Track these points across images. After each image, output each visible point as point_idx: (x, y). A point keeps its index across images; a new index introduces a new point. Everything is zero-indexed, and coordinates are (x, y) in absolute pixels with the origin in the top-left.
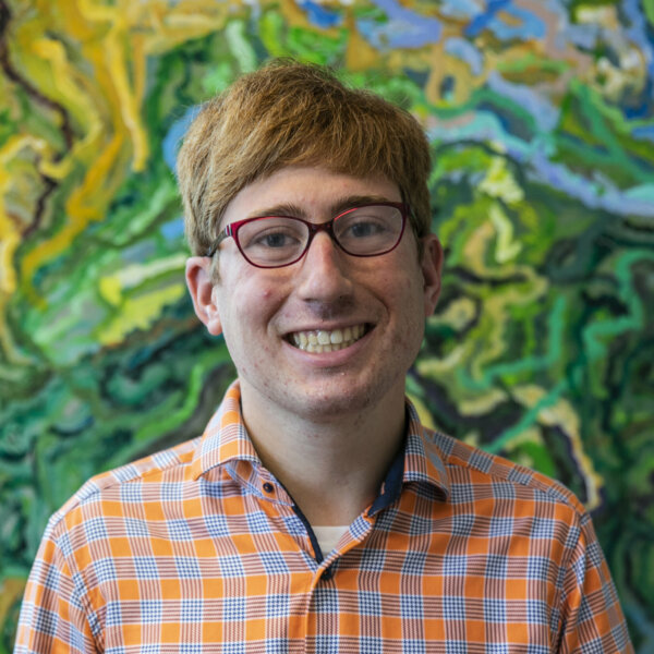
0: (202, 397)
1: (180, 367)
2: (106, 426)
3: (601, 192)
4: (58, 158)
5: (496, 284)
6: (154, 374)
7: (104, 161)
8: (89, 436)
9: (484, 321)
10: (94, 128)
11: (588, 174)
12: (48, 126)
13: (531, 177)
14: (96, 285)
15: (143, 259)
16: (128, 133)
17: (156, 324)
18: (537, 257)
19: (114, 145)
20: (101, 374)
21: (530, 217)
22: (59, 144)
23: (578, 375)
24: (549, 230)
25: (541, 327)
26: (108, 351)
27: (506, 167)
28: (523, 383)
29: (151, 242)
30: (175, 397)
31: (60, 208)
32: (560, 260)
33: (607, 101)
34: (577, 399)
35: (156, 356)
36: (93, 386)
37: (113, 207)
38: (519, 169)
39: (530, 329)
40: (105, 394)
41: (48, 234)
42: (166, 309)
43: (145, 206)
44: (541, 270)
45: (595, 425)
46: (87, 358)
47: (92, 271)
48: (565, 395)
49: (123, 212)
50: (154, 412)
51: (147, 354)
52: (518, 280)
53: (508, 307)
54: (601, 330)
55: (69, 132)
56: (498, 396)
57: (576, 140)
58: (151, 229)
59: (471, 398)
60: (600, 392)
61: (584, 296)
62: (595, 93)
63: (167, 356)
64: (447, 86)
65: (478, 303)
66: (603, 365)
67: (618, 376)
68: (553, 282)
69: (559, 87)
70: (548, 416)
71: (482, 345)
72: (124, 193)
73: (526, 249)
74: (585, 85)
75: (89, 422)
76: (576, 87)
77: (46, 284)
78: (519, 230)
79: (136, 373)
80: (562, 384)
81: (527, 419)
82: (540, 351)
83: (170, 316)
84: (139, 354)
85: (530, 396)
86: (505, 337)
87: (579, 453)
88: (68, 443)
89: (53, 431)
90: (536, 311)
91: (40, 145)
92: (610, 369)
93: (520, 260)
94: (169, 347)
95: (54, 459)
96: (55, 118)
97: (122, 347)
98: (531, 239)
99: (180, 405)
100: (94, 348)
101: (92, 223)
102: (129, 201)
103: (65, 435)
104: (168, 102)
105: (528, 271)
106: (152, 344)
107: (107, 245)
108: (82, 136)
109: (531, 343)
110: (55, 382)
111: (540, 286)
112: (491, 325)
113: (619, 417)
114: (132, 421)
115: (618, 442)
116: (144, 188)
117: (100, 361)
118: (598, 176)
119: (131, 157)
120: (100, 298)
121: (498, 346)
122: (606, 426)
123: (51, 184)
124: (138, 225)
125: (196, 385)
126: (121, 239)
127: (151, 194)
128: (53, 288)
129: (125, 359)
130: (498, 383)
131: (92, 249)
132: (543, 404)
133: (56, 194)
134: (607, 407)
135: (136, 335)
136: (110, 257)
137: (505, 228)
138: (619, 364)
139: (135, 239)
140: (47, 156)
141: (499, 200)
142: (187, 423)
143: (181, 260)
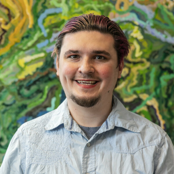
0: (48, 95)
1: (42, 86)
2: (19, 103)
3: (166, 37)
4: (6, 24)
5: (135, 63)
8: (14, 106)
9: (131, 75)
10: (18, 15)
11: (162, 31)
12: (4, 14)
13: (146, 32)
14: (17, 61)
15: (31, 54)
16: (27, 16)
18: (147, 56)
22: (7, 20)
23: (158, 91)
25: (148, 77)
26: (20, 81)
27: (138, 29)
28: (142, 93)
29: (34, 49)
30: (40, 95)
31: (7, 38)
32: (154, 57)
33: (169, 10)
35: (34, 83)
37: (23, 38)
38: (142, 29)
39: (144, 77)
40: (19, 94)
41: (3, 46)
42: (37, 69)
43: (32, 39)
44: (148, 60)
45: (163, 106)
46: (14, 83)
47: (16, 57)
48: (154, 97)
49: (26, 40)
50: (33, 99)
52: (141, 62)
53: (138, 71)
54: (165, 78)
55: (10, 16)
56: (135, 97)
57: (159, 21)
58: (34, 45)
59: (127, 97)
60: (165, 96)
61: (161, 67)
62: (165, 7)
63: (38, 83)
64: (122, 5)
65: (130, 69)
66: (166, 88)
67: (170, 91)
69: (155, 6)
70: (149, 103)
71: (130, 81)
72: (26, 34)
73: (144, 53)
74: (162, 5)
75: (14, 102)
76: (159, 6)
77: (2, 61)
78: (142, 48)
79: (28, 88)
80: (154, 93)
81: (143, 104)
84: (29, 82)
85: (144, 97)
86: (137, 79)
87: (158, 114)
88: (8, 108)
89: (4, 104)
90: (146, 72)
92: (168, 89)
93: (142, 56)
94: (38, 80)
95: (4, 112)
96: (6, 12)
97: (24, 80)
98: (145, 50)
99: (41, 97)
100: (16, 80)
101: (16, 43)
102: (27, 37)
103: (7, 106)
104: (39, 8)
105: (144, 60)
107: (21, 50)
108: (14, 17)
109: (145, 81)
110: (4, 90)
111: (148, 64)
112: (133, 76)
113: (170, 103)
114: (27, 102)
115: (170, 111)
118: (165, 32)
119: (28, 24)
121: (135, 82)
122: (166, 106)
123: (4, 31)
124: (30, 44)
125: (46, 92)
127: (34, 35)
128: (4, 62)
129: (25, 84)
130: (135, 93)
131: (16, 51)
132: (148, 99)
133: (6, 34)
134: (167, 100)
136: (21, 53)
137: (138, 47)
138: (171, 88)
139: (29, 48)
140: (3, 23)
141: (136, 39)
142: (43, 103)
143: (42, 55)
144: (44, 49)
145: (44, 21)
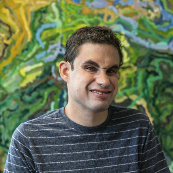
0: (47, 100)
1: (41, 92)
2: (22, 108)
3: (150, 44)
4: (8, 39)
6: (35, 94)
7: (20, 39)
8: (18, 111)
9: (121, 78)
10: (17, 31)
11: (146, 39)
12: (5, 30)
13: (132, 40)
14: (19, 71)
15: (31, 64)
16: (26, 32)
17: (35, 81)
18: (134, 61)
19: (23, 35)
20: (20, 95)
21: (132, 51)
22: (8, 35)
23: (146, 91)
24: (137, 54)
25: (136, 79)
26: (22, 88)
27: (125, 38)
28: (131, 94)
29: (33, 60)
30: (40, 100)
31: (9, 52)
32: (140, 62)
33: (151, 20)
34: (146, 98)
35: (35, 90)
36: (19, 98)
37: (23, 51)
38: (128, 38)
39: (133, 80)
40: (22, 100)
41: (6, 58)
42: (37, 77)
43: (31, 51)
44: (135, 65)
45: (151, 105)
46: (17, 91)
47: (18, 68)
48: (143, 97)
49: (26, 52)
50: (35, 104)
51: (33, 89)
52: (129, 67)
53: (127, 74)
54: (151, 80)
55: (11, 32)
56: (125, 98)
57: (143, 31)
58: (33, 56)
59: (118, 98)
60: (152, 96)
61: (147, 71)
62: (148, 19)
63: (38, 89)
64: (109, 18)
66: (152, 89)
67: (156, 92)
68: (138, 67)
69: (138, 17)
70: (139, 103)
71: (121, 84)
72: (26, 47)
73: (131, 59)
74: (145, 17)
75: (18, 107)
76: (142, 17)
77: (6, 71)
78: (129, 54)
79: (30, 94)
80: (142, 94)
81: (133, 103)
82: (136, 86)
83: (38, 79)
84: (30, 89)
85: (133, 97)
86: (126, 82)
87: (147, 112)
88: (12, 113)
89: (8, 110)
90: (134, 75)
91: (3, 35)
92: (154, 90)
93: (130, 62)
94: (38, 87)
95: (9, 117)
96: (7, 28)
97: (26, 87)
98: (132, 56)
99: (42, 102)
100: (19, 88)
101: (17, 55)
102: (27, 49)
103: (11, 111)
104: (37, 24)
105: (132, 65)
106: (34, 86)
107: (21, 61)
108: (14, 33)
109: (133, 84)
110: (8, 97)
111: (135, 69)
112: (123, 79)
113: (157, 102)
114: (29, 107)
115: (157, 109)
116: (31, 46)
117: (20, 91)
118: (149, 40)
119: (27, 38)
120: (20, 75)
121: (125, 85)
122: (154, 105)
123: (6, 45)
124: (29, 55)
125: (46, 97)
126: (25, 59)
127: (33, 47)
128: (7, 72)
129: (27, 91)
130: (125, 94)
131: (18, 62)
132: (137, 99)
133: (8, 48)
134: (154, 100)
135: (30, 84)
136: (22, 64)
137: (125, 54)
138: (157, 88)
139: (29, 59)
140: (5, 38)
141: (124, 47)
142: (43, 107)
143: (41, 64)
144: (43, 59)
145: (41, 35)
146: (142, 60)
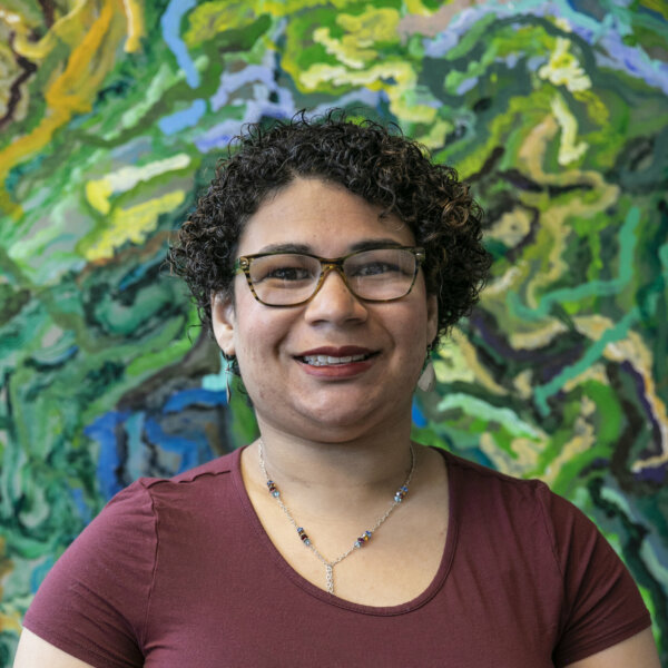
4: (36, 37)
6: (150, 297)
7: (91, 39)
8: (72, 369)
9: (541, 237)
14: (81, 189)
15: (137, 161)
17: (150, 237)
18: (606, 160)
19: (102, 21)
20: (87, 297)
21: (599, 111)
22: (37, 20)
23: (652, 301)
24: (621, 127)
25: (610, 246)
26: (96, 269)
28: (586, 312)
29: (147, 138)
31: (38, 96)
32: (634, 164)
34: (651, 331)
35: (152, 276)
36: (78, 311)
37: (102, 96)
39: (596, 247)
40: (91, 321)
41: (23, 129)
42: (162, 217)
44: (611, 176)
46: (71, 277)
47: (77, 173)
48: (635, 327)
49: (113, 102)
50: (148, 343)
51: (143, 270)
52: (585, 186)
53: (569, 220)
56: (557, 327)
58: (146, 123)
59: (524, 330)
61: (662, 205)
65: (535, 214)
68: (625, 190)
70: (615, 352)
71: (537, 266)
72: (115, 79)
73: (593, 150)
75: (73, 355)
77: (22, 188)
78: (585, 127)
79: (128, 296)
80: (634, 313)
81: (591, 355)
82: (607, 274)
83: (168, 227)
84: (131, 273)
85: (594, 327)
86: (564, 256)
87: (651, 394)
88: (48, 378)
89: (30, 363)
90: (603, 225)
91: (14, 20)
93: (586, 163)
95: (31, 397)
97: (111, 264)
98: (599, 137)
99: (179, 336)
100: (80, 266)
101: (75, 116)
102: (119, 89)
103: (45, 368)
105: (595, 177)
106: (147, 261)
107: (95, 142)
108: (65, 11)
109: (597, 264)
110: (33, 305)
111: (610, 194)
112: (551, 241)
114: (124, 353)
116: (137, 73)
117: (86, 280)
119: (124, 36)
120: (86, 203)
121: (559, 268)
123: (27, 66)
124: (130, 118)
126: (110, 136)
127: (147, 81)
128: (28, 194)
129: (114, 280)
130: (557, 311)
131: (77, 145)
132: (610, 336)
133: (33, 78)
135: (128, 248)
136: (97, 156)
137: (569, 124)
141: (563, 89)
142: (188, 356)
143: (181, 161)
144: (190, 138)
145: (186, 25)
146: (641, 156)
